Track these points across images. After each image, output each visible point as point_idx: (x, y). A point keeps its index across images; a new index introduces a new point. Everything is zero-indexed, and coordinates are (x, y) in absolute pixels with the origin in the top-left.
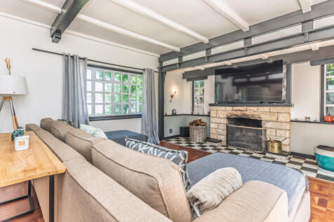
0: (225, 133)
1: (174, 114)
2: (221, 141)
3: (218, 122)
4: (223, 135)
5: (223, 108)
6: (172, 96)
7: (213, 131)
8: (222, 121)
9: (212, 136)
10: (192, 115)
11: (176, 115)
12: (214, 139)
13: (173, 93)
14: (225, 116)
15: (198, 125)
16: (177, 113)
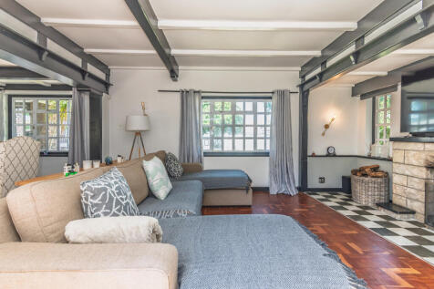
0: (421, 196)
1: (331, 154)
2: (413, 212)
3: (407, 173)
4: (417, 200)
5: (420, 146)
6: (327, 127)
7: (396, 190)
8: (415, 171)
9: (396, 200)
10: (369, 157)
11: (334, 155)
12: (401, 207)
13: (328, 120)
14: (422, 163)
15: (365, 175)
16: (337, 154)
